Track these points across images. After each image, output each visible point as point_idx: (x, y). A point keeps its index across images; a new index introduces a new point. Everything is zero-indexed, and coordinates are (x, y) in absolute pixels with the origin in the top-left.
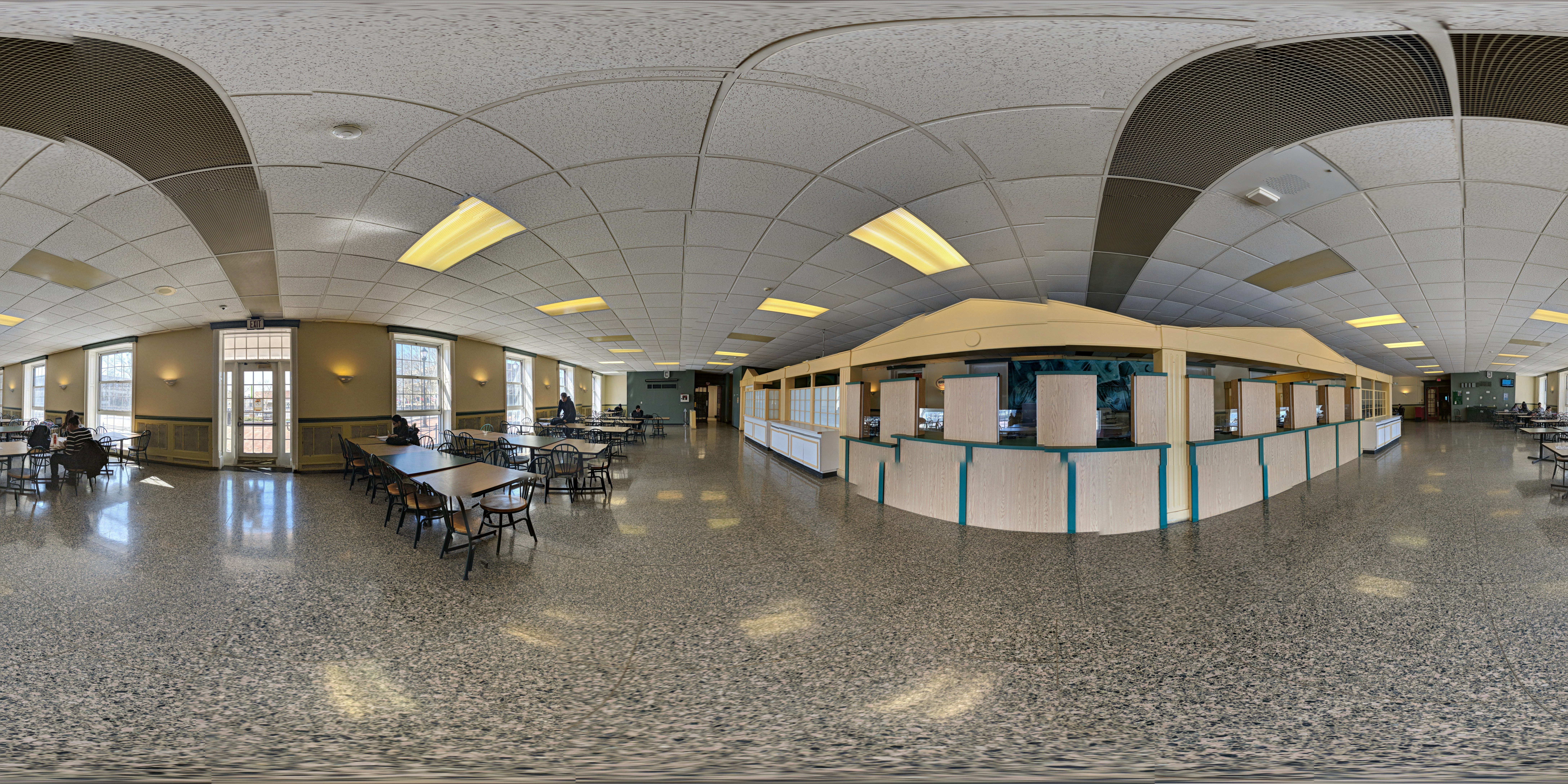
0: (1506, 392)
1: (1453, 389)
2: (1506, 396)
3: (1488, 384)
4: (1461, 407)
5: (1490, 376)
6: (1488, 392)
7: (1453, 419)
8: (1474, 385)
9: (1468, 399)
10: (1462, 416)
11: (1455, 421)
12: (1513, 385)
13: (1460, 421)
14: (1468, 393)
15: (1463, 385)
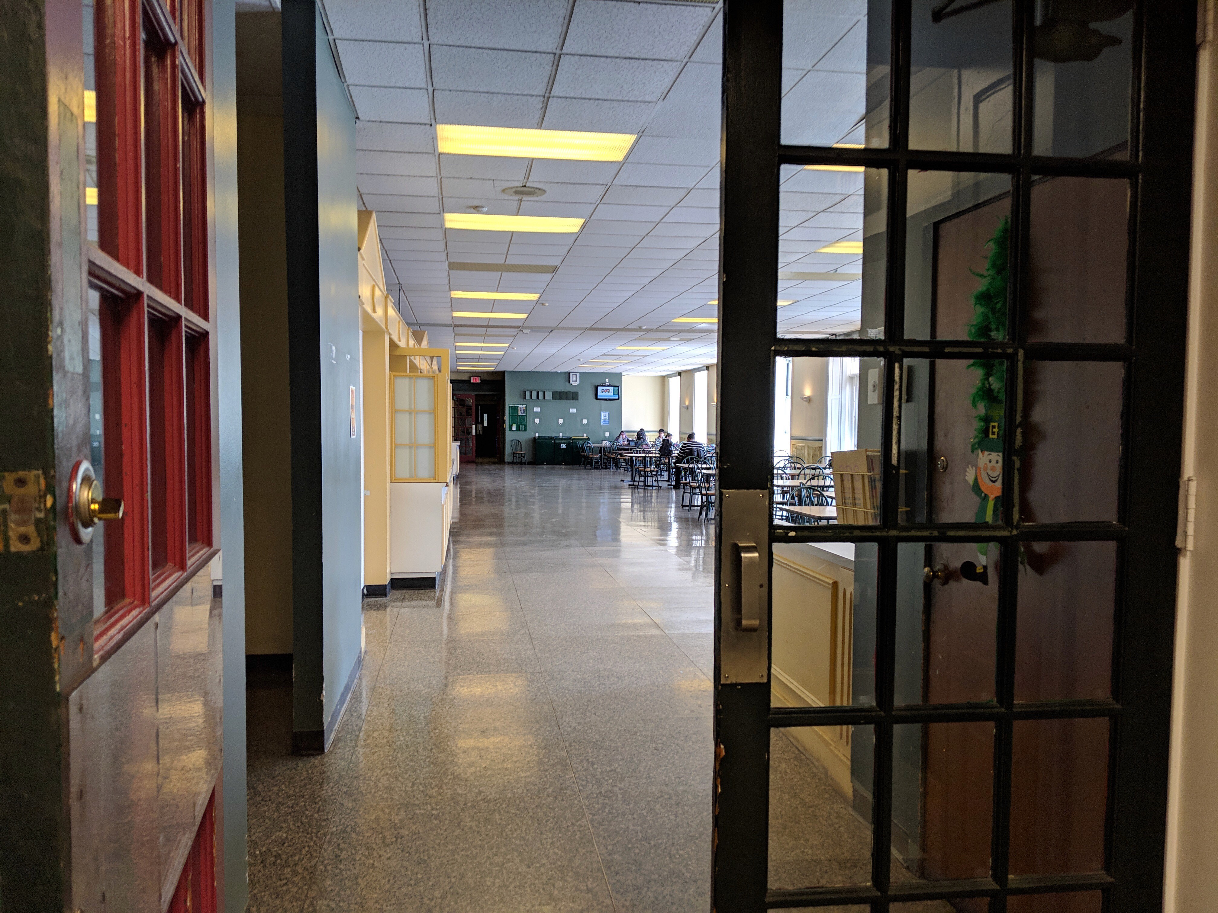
0: (605, 410)
1: (509, 401)
2: (605, 416)
3: (572, 396)
4: (524, 437)
5: (575, 381)
6: (573, 411)
7: (507, 459)
8: (549, 396)
9: (537, 421)
10: (526, 452)
11: (512, 463)
12: (617, 398)
13: (521, 463)
14: (537, 409)
15: (528, 394)
